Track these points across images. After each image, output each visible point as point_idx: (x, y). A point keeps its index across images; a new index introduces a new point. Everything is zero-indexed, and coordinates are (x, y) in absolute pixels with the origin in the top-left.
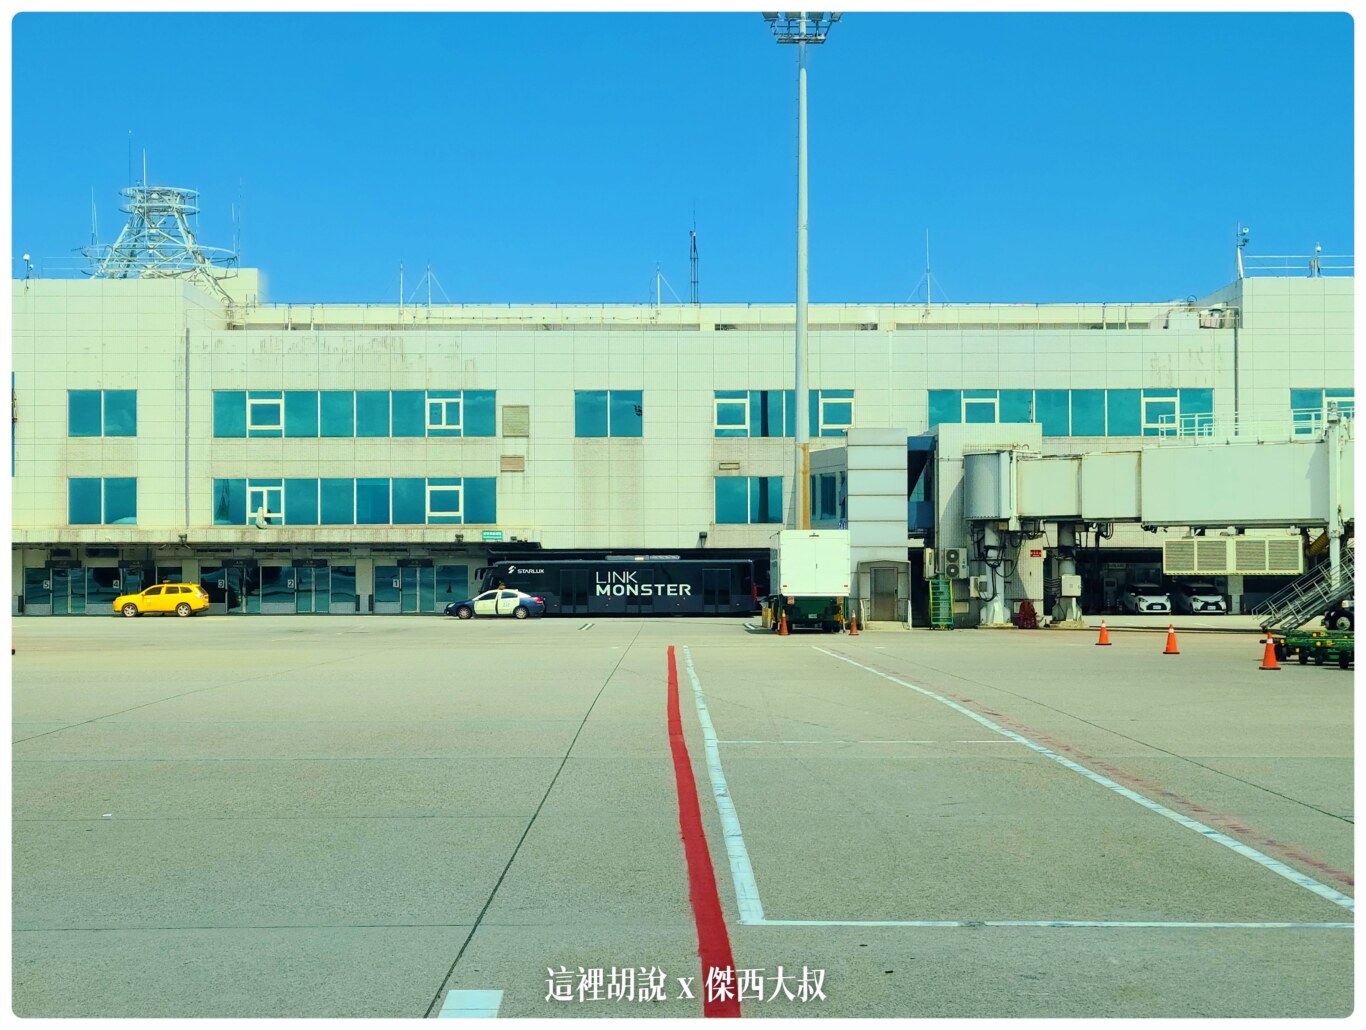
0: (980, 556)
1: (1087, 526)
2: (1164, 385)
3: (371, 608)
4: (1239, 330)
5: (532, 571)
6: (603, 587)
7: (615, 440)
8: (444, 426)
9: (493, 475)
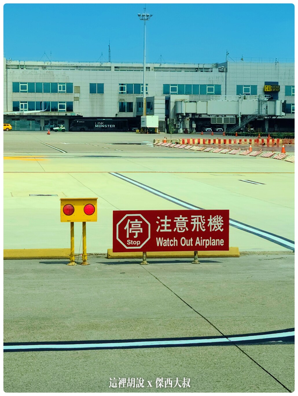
0: (178, 120)
1: (197, 115)
2: (211, 84)
3: (44, 129)
4: (227, 73)
5: (82, 122)
6: (97, 125)
7: (98, 94)
8: (62, 91)
9: (72, 101)
